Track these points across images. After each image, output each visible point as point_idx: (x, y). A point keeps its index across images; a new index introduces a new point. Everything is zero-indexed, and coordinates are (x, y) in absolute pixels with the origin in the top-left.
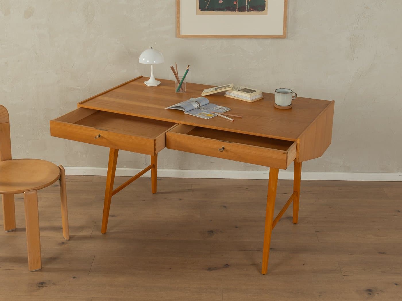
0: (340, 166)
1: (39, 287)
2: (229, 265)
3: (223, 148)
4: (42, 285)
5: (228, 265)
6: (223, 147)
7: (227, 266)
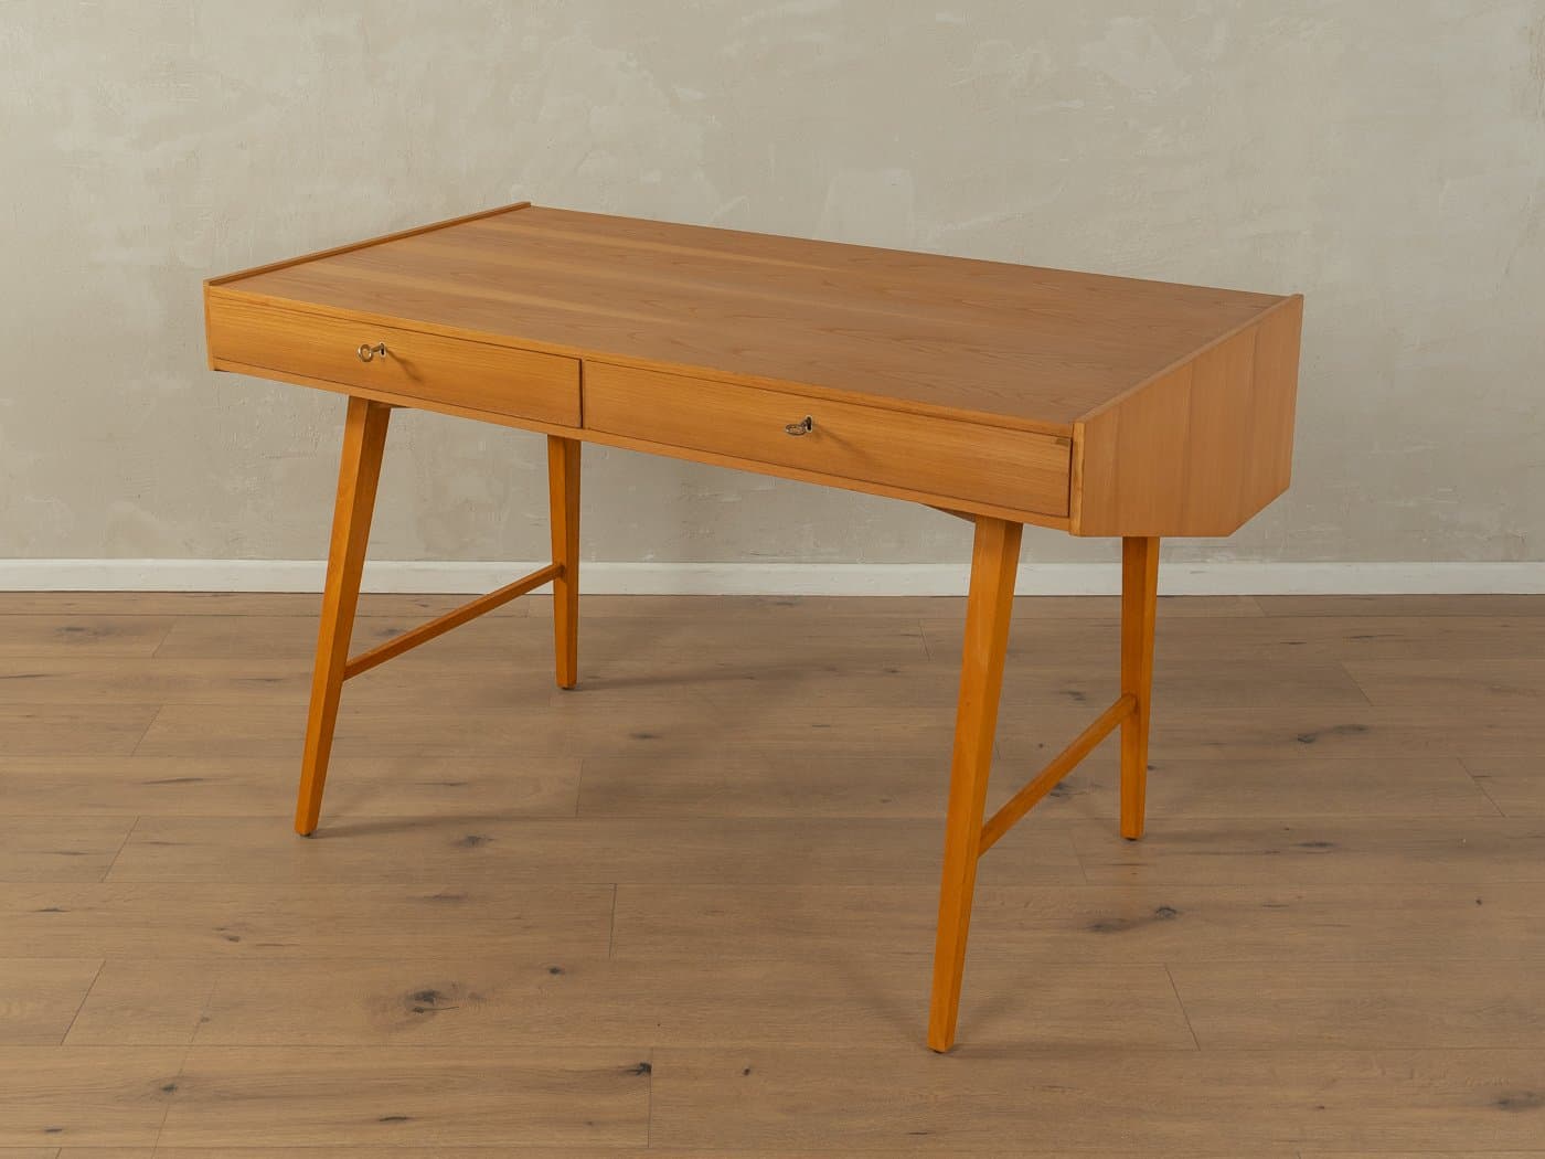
0: (1490, 539)
1: (420, 1010)
2: (1174, 911)
3: (809, 423)
4: (426, 1005)
5: (1168, 909)
6: (809, 418)
7: (1166, 913)
